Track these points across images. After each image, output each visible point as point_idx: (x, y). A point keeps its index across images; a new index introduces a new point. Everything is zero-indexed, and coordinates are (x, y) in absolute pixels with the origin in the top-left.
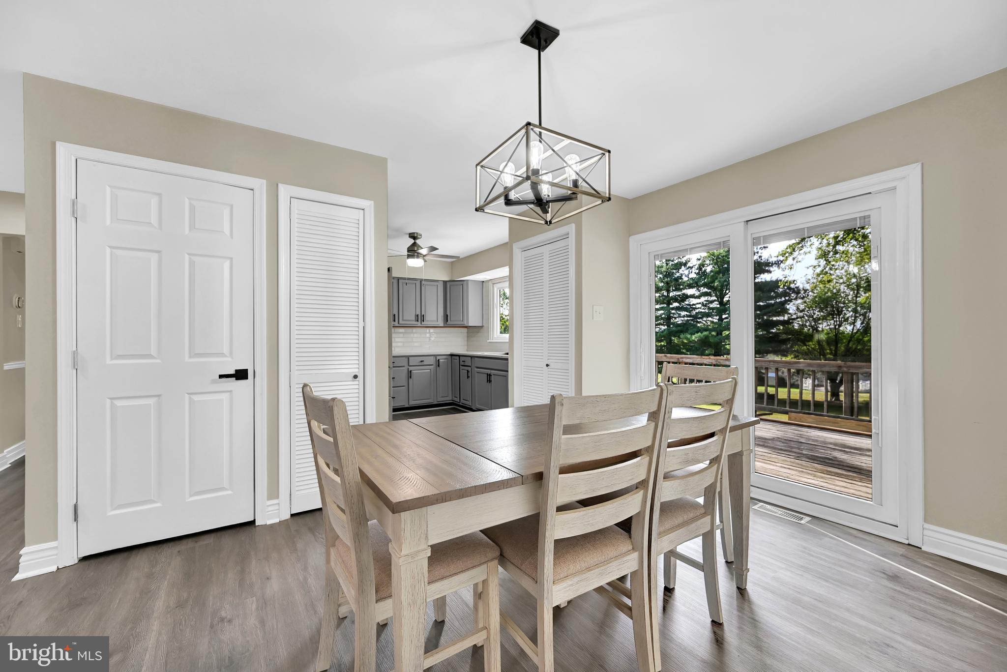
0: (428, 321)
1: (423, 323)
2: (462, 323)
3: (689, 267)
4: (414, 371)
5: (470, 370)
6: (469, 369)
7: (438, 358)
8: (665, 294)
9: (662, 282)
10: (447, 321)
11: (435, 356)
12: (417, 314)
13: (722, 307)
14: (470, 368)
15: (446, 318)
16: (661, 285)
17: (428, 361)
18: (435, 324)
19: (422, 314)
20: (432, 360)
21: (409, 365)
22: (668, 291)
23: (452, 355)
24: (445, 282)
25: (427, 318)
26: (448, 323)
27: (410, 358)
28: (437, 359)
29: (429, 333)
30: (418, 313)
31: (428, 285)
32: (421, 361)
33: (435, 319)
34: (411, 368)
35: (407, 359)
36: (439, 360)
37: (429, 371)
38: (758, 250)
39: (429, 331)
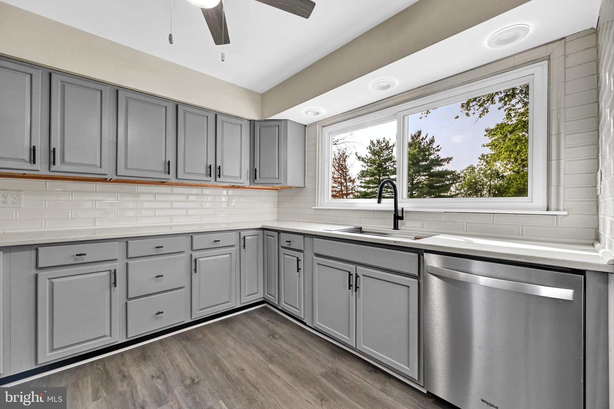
0: (225, 176)
1: (218, 179)
2: (278, 181)
3: (393, 161)
4: (201, 260)
5: (301, 257)
6: (300, 255)
7: (243, 234)
8: (378, 177)
9: (376, 170)
10: (256, 178)
11: (239, 231)
12: (209, 165)
13: (413, 187)
14: (302, 254)
15: (254, 174)
16: (376, 172)
17: (225, 239)
18: (237, 182)
19: (218, 165)
20: (233, 239)
21: (192, 250)
22: (380, 176)
23: (263, 229)
24: (252, 123)
25: (225, 171)
26: (256, 181)
27: (194, 236)
28: (242, 236)
29: (228, 195)
30: (211, 162)
31: (227, 122)
32: (215, 241)
33: (238, 175)
34: (195, 255)
35: (190, 239)
36: (244, 237)
37: (228, 255)
38: (434, 152)
39: (227, 193)
